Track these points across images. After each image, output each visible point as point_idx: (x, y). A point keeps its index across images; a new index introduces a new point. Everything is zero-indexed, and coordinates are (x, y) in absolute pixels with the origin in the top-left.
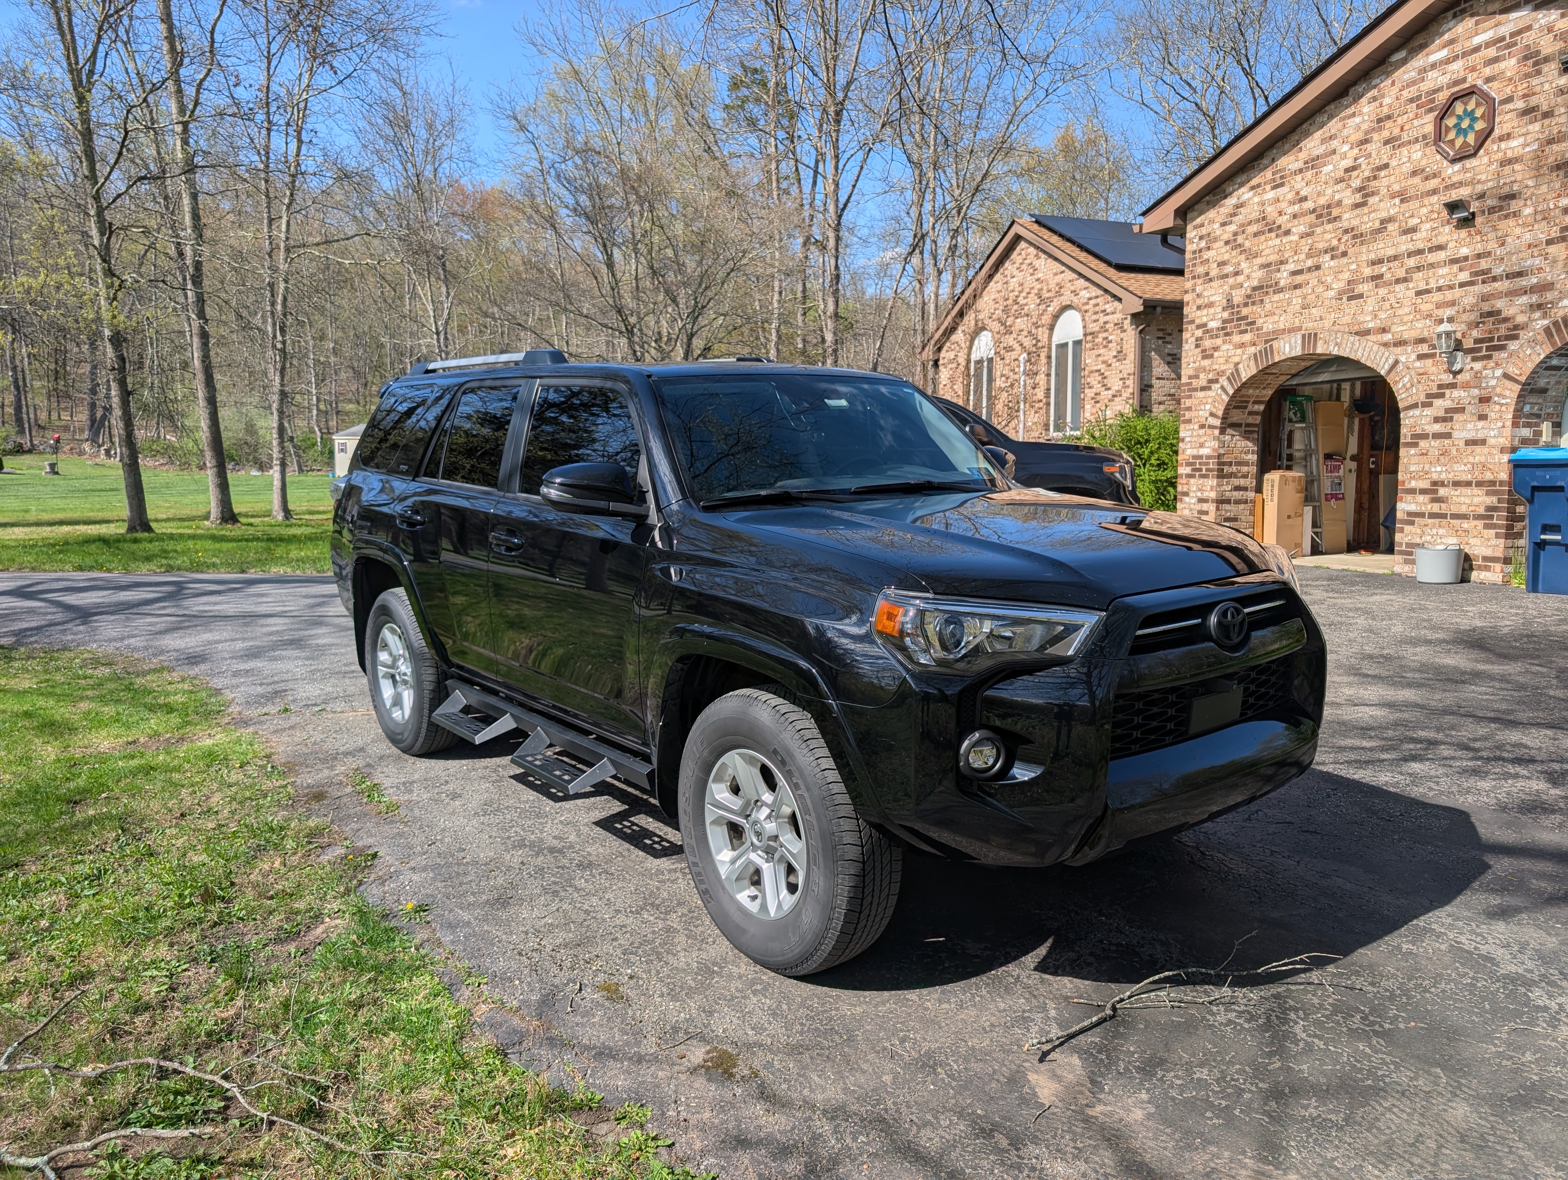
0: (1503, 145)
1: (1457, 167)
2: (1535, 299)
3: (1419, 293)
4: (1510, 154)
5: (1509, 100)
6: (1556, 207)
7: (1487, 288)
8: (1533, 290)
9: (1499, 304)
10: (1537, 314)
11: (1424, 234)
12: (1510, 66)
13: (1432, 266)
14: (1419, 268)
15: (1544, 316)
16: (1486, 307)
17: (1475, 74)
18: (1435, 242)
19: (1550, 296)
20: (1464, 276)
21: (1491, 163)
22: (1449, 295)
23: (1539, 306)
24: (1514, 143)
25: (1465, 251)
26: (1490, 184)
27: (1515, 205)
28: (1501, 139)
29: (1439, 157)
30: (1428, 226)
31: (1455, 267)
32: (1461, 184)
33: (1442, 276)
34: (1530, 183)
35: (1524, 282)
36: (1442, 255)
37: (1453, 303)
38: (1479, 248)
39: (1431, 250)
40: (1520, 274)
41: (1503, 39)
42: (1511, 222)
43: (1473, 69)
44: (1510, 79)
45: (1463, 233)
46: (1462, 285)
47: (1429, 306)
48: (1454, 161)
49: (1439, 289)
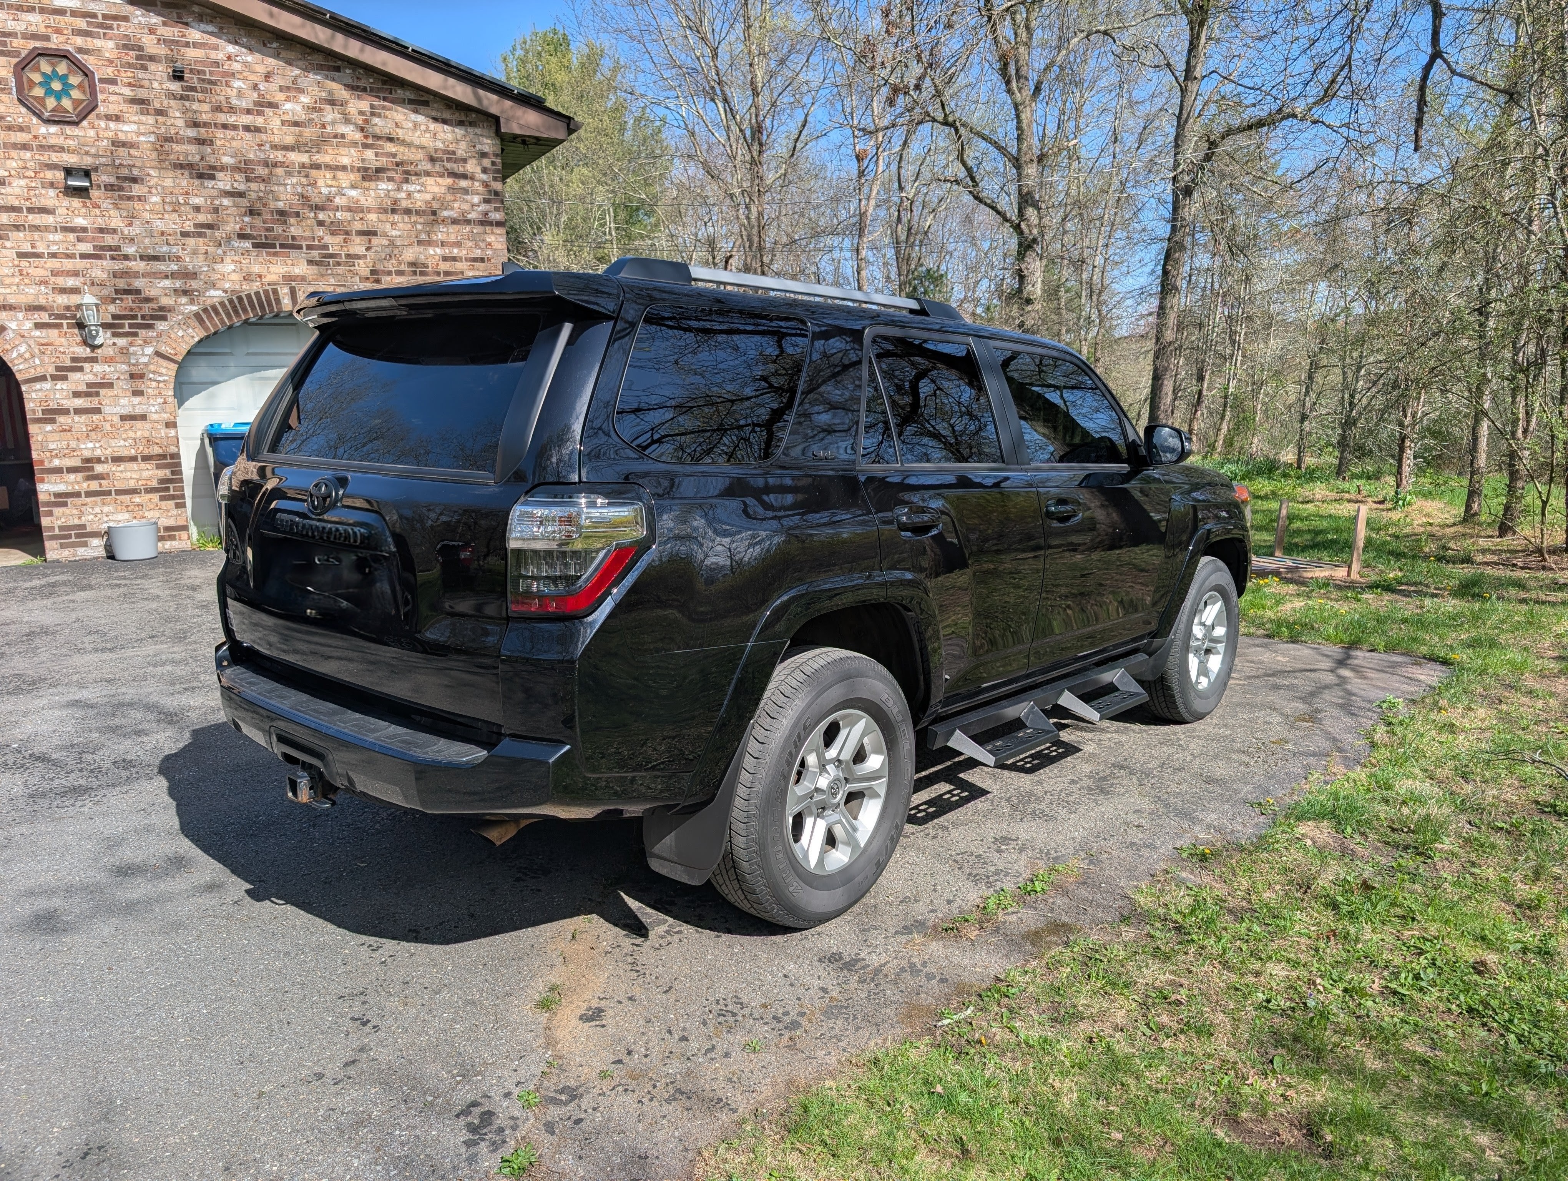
0: (112, 125)
1: (53, 129)
2: (178, 284)
3: (21, 255)
4: (122, 137)
5: (113, 82)
6: (186, 203)
7: (118, 265)
8: (173, 275)
9: (138, 283)
10: (184, 300)
11: (18, 191)
12: (108, 47)
13: (37, 228)
14: (17, 228)
15: (192, 301)
16: (122, 284)
17: (62, 39)
18: (36, 203)
19: (194, 284)
20: (86, 247)
21: (98, 138)
22: (69, 265)
23: (185, 293)
24: (126, 128)
25: (80, 222)
26: (103, 160)
27: (137, 190)
28: (108, 117)
29: (23, 110)
30: (23, 182)
31: (72, 237)
32: (62, 149)
33: (55, 242)
34: (152, 172)
35: (161, 267)
36: (49, 220)
37: (76, 274)
38: (100, 222)
39: (30, 210)
40: (156, 258)
41: (94, 16)
42: (138, 205)
43: (58, 31)
44: (111, 61)
45: (76, 203)
46: (83, 256)
47: (40, 272)
48: (48, 122)
49: (54, 255)
